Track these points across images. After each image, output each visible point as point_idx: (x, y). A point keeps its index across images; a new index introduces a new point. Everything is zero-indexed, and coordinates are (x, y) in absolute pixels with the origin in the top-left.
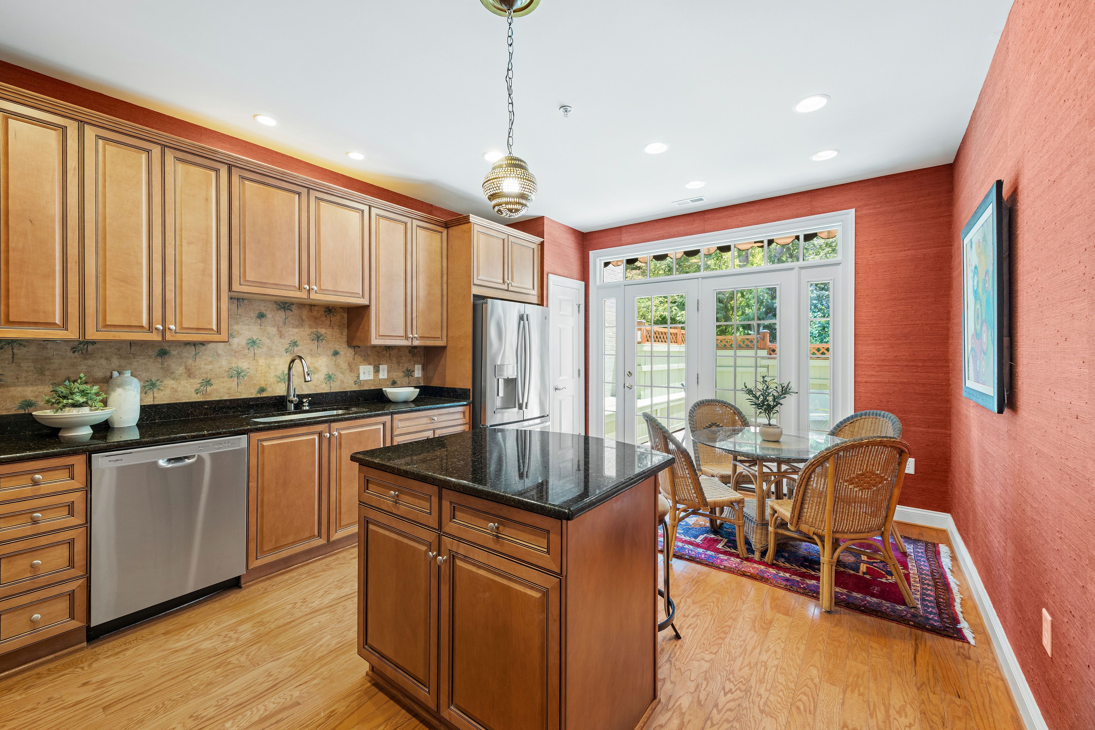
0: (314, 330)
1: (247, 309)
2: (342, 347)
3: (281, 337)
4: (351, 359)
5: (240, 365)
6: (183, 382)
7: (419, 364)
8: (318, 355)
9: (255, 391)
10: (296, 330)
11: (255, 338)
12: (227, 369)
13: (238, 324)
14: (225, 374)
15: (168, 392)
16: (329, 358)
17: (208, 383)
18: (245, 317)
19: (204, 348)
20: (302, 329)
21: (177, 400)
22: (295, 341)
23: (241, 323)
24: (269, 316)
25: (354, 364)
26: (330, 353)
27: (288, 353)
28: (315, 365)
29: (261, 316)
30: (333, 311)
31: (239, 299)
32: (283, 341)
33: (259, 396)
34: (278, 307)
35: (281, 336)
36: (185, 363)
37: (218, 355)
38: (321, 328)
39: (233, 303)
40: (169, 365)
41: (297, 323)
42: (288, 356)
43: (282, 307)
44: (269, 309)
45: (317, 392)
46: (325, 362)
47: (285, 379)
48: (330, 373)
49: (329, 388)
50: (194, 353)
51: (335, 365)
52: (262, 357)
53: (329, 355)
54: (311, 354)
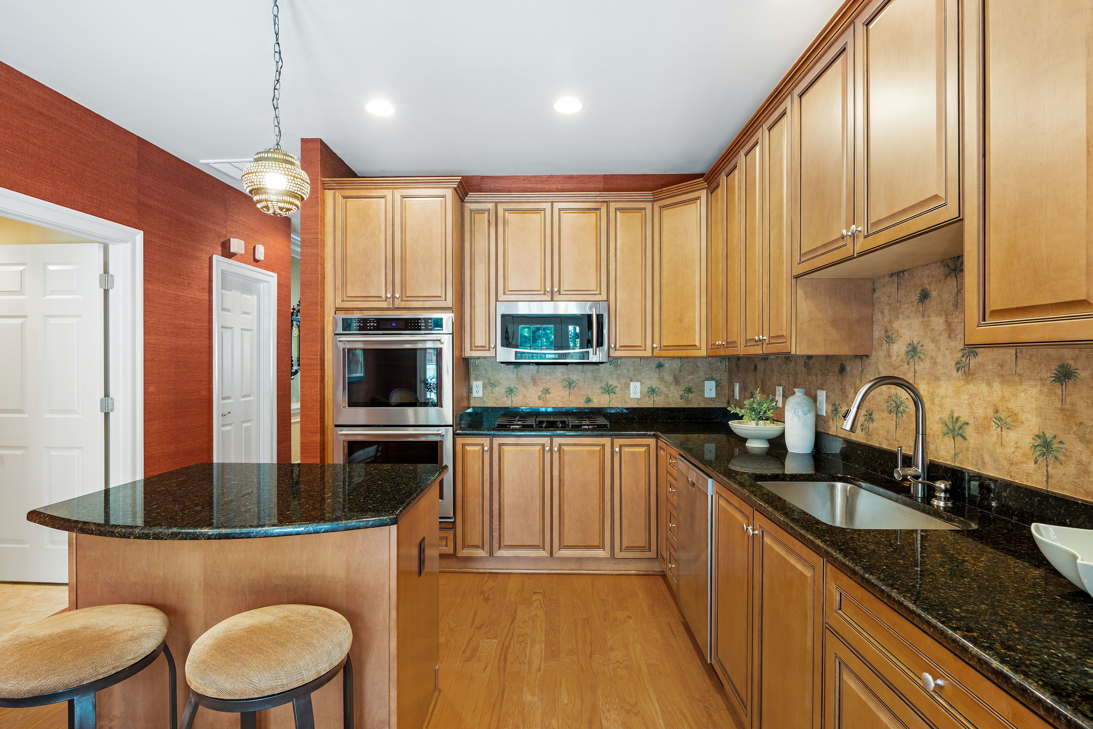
1: (908, 289)
2: (1084, 355)
3: (950, 336)
8: (1016, 378)
11: (915, 342)
12: (887, 398)
13: (897, 318)
14: (885, 406)
16: (1045, 389)
17: (871, 416)
18: (905, 304)
19: (869, 361)
21: (849, 435)
23: (901, 316)
24: (934, 294)
26: (1048, 373)
27: (960, 372)
28: (1011, 405)
29: (924, 296)
31: (899, 272)
32: (952, 344)
34: (947, 270)
35: (950, 332)
36: (855, 384)
37: (879, 373)
39: (893, 282)
40: (845, 386)
42: (961, 377)
43: (953, 266)
44: (934, 279)
45: (1008, 478)
46: (1036, 399)
47: (954, 430)
48: (1049, 434)
49: (1045, 479)
50: (860, 369)
51: (1062, 410)
52: (924, 379)
53: (1046, 380)
54: (1003, 376)
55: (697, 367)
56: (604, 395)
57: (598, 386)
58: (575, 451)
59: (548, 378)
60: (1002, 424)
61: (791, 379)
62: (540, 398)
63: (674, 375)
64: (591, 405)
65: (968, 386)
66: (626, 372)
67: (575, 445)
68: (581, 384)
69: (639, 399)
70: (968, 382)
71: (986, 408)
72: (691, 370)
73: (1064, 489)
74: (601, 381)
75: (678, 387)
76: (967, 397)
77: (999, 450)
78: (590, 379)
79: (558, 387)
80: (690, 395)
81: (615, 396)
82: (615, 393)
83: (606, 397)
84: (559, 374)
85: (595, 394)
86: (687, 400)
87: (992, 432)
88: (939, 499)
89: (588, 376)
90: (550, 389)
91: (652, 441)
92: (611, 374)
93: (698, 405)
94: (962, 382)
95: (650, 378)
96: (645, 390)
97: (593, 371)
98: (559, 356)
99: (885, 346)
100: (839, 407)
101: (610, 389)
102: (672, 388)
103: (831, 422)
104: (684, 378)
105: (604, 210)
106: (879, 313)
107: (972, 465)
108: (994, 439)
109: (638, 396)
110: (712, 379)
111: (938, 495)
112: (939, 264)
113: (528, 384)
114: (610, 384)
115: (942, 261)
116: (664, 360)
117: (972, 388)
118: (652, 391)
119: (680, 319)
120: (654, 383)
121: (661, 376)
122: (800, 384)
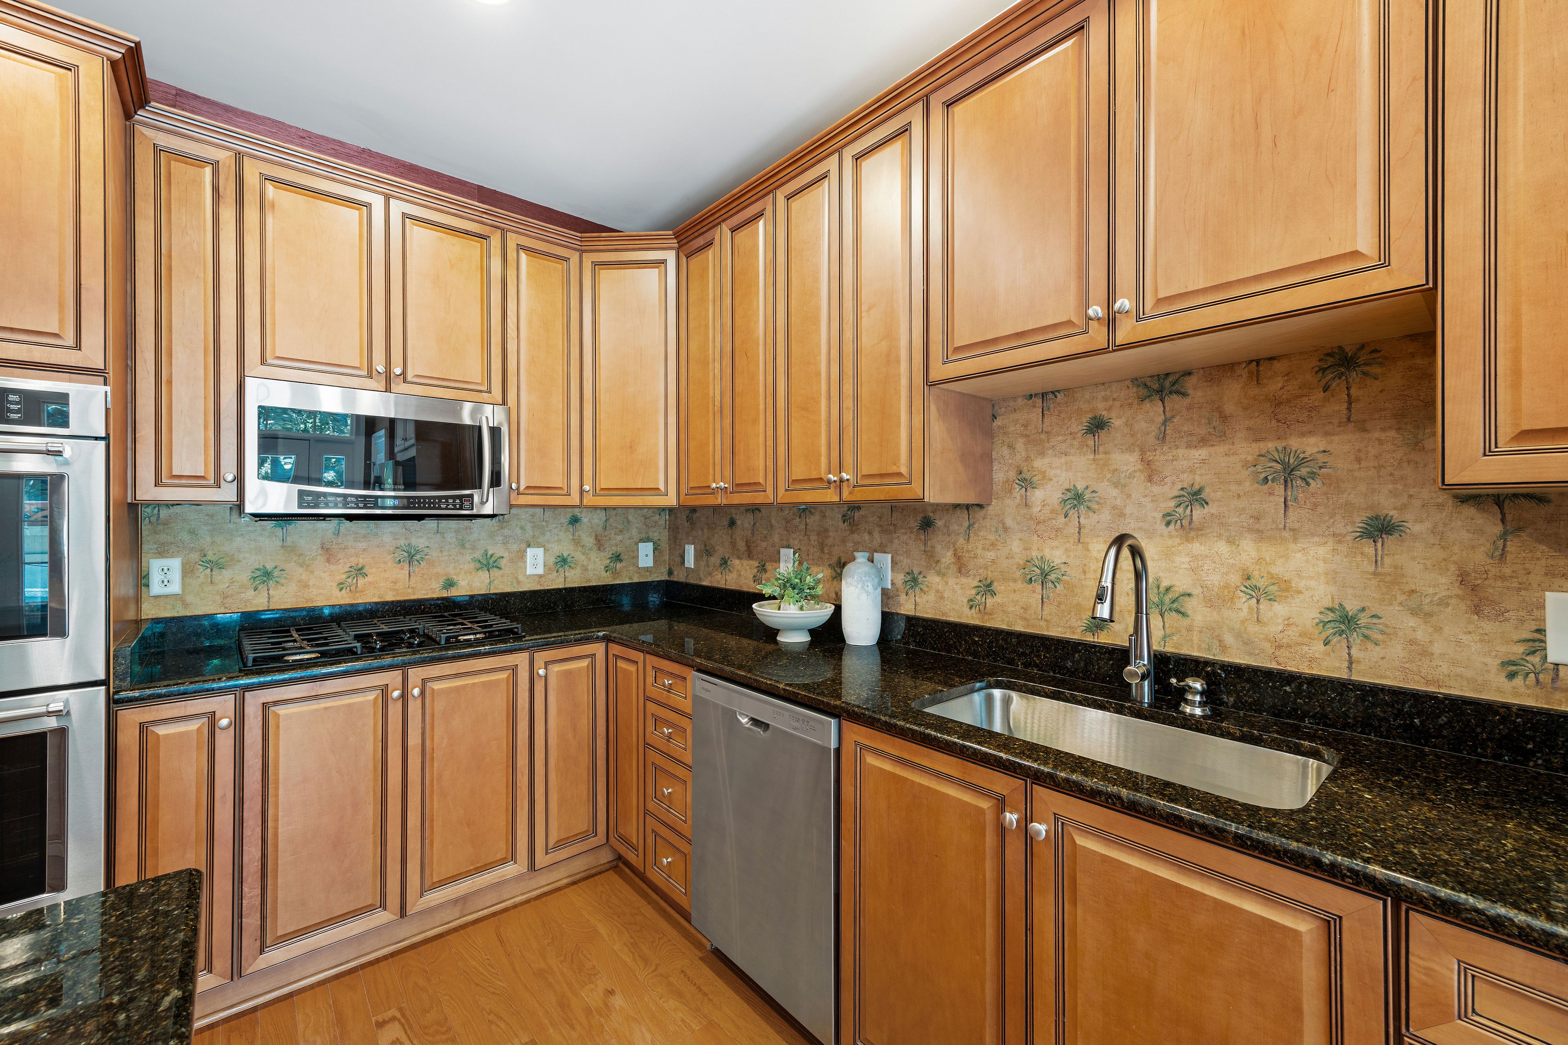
0: (1271, 445)
1: (1063, 415)
2: (1417, 503)
3: (1150, 479)
4: (1479, 557)
5: (1047, 553)
6: (952, 581)
8: (1286, 534)
9: (1079, 623)
10: (1201, 453)
11: (1080, 487)
12: (1021, 562)
13: (1042, 454)
14: (1018, 574)
15: (931, 597)
16: (1342, 548)
17: (987, 588)
18: (1058, 435)
19: (983, 512)
20: (1222, 449)
21: (943, 615)
22: (1197, 487)
23: (1050, 452)
24: (1117, 422)
25: (1503, 577)
26: (1348, 527)
27: (1172, 527)
28: (1277, 570)
29: (1097, 426)
30: (1361, 360)
31: (1046, 393)
32: (1156, 489)
33: (1089, 638)
34: (1143, 392)
35: (1151, 474)
36: (954, 544)
37: (1006, 529)
38: (1303, 434)
39: (1034, 407)
40: (933, 547)
41: (1202, 431)
42: (1174, 533)
43: (1156, 386)
44: (1117, 404)
45: (1273, 665)
46: (1325, 561)
47: (1164, 603)
48: (1351, 607)
49: (1346, 664)
50: (966, 524)
51: (1375, 573)
52: (1099, 536)
53: (1344, 536)
54: (1258, 531)
55: (628, 522)
56: (480, 573)
57: (469, 558)
58: (457, 689)
59: (362, 545)
60: (1256, 593)
61: (813, 538)
62: (341, 586)
63: (596, 536)
64: (453, 593)
65: (1190, 546)
66: (518, 531)
67: (457, 676)
68: (434, 554)
69: (540, 576)
70: (1189, 540)
71: (1227, 574)
72: (620, 527)
73: (1382, 677)
74: (474, 548)
75: (602, 554)
76: (1187, 559)
77: (1253, 628)
78: (453, 546)
79: (385, 563)
80: (619, 565)
81: (501, 572)
82: (500, 568)
83: (484, 576)
84: (387, 539)
85: (463, 572)
86: (615, 573)
87: (1238, 605)
88: (1192, 703)
89: (449, 539)
90: (367, 567)
91: (598, 649)
92: (492, 535)
93: (630, 578)
94: (1178, 540)
95: (559, 541)
96: (552, 560)
97: (457, 531)
98: (409, 503)
99: (1018, 492)
100: (920, 576)
101: (491, 561)
102: (593, 555)
103: (903, 597)
104: (610, 539)
105: (496, 240)
106: (1005, 447)
108: (1244, 613)
109: (540, 571)
110: (648, 540)
111: (1190, 697)
112: (1128, 383)
113: (314, 559)
114: (490, 553)
115: (1134, 380)
116: (581, 512)
117: (1197, 547)
118: (563, 561)
119: (631, 447)
120: (566, 548)
121: (576, 537)
122: (834, 545)
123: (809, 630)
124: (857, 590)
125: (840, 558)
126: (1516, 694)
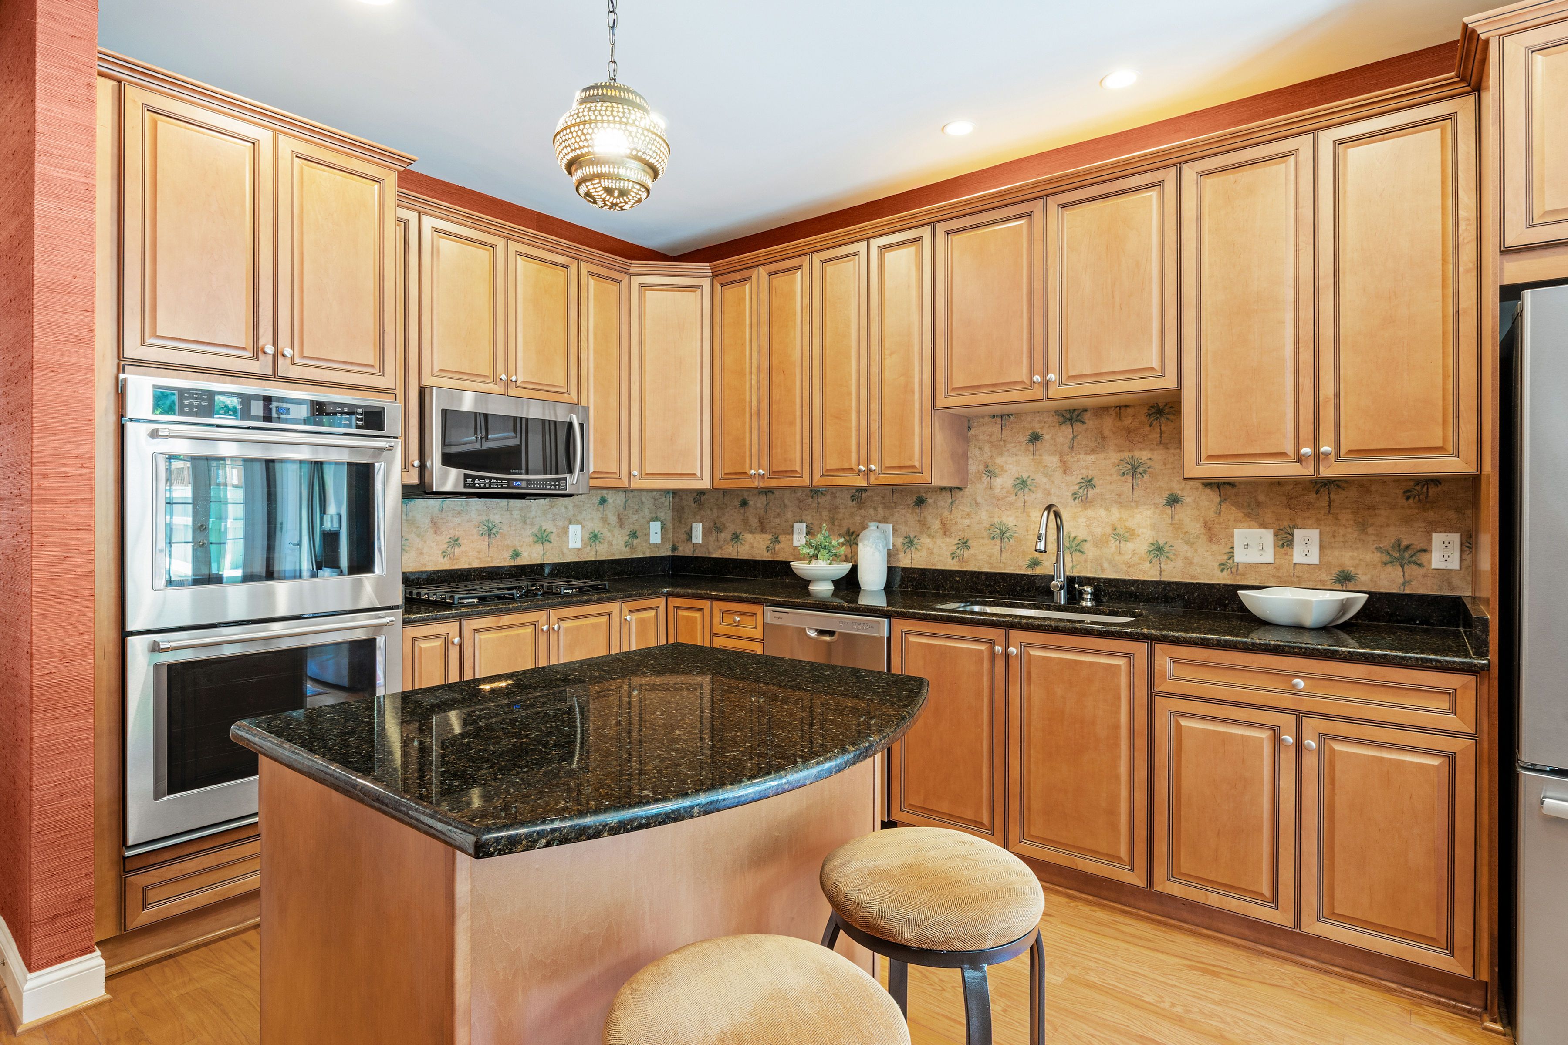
0: (1126, 455)
1: (1014, 430)
2: (1188, 487)
3: (1065, 472)
4: (1211, 514)
5: (1004, 519)
6: (939, 541)
7: (1448, 528)
8: (1133, 504)
9: (1024, 563)
10: (1092, 458)
11: (1025, 476)
12: (987, 526)
13: (1001, 454)
14: (985, 534)
15: (924, 553)
16: (1158, 511)
17: (965, 544)
18: (1011, 443)
19: (961, 493)
20: (1102, 455)
21: (933, 565)
22: (1090, 478)
23: (1006, 453)
24: (1047, 437)
25: (1219, 523)
26: (1161, 499)
27: (1077, 501)
28: (1129, 524)
29: (1035, 438)
30: (1166, 411)
31: (1004, 415)
32: (1068, 478)
33: (1030, 572)
34: (1061, 419)
35: (1066, 469)
36: (941, 516)
37: (977, 504)
38: (1141, 449)
39: (996, 423)
40: (925, 518)
41: (1092, 445)
42: (1078, 505)
43: (1068, 416)
44: (1047, 425)
45: (1127, 578)
46: (1150, 518)
47: (1071, 547)
48: (1161, 542)
49: (1159, 572)
50: (950, 501)
51: (1171, 524)
52: (1035, 508)
53: (1158, 504)
54: (1120, 503)
55: (642, 503)
56: (537, 545)
57: (529, 532)
58: (578, 628)
59: (457, 520)
60: (1120, 537)
61: (825, 514)
62: (444, 554)
63: (619, 515)
64: (520, 562)
65: (1086, 512)
66: (563, 510)
67: (577, 617)
68: (505, 529)
69: (579, 550)
70: (1085, 508)
71: (1105, 527)
72: (636, 507)
73: (1174, 577)
74: (532, 524)
75: (622, 531)
76: (1085, 520)
77: (1117, 558)
78: (518, 522)
79: (473, 535)
80: (635, 541)
81: (551, 545)
82: (550, 542)
83: (539, 548)
84: (474, 515)
85: (525, 544)
86: (633, 548)
87: (1110, 545)
88: (1086, 600)
89: (515, 516)
90: (460, 539)
91: (661, 602)
92: (545, 513)
93: (644, 553)
94: (1080, 509)
95: (592, 519)
96: (587, 536)
97: (521, 509)
98: (528, 484)
99: (985, 479)
100: (915, 539)
101: (544, 536)
102: (617, 532)
103: (902, 555)
104: (629, 518)
105: (573, 269)
106: (977, 449)
107: (1091, 572)
108: (1113, 550)
109: (579, 545)
110: (656, 519)
111: (1085, 597)
112: (1053, 413)
113: (426, 531)
114: (543, 528)
115: (1056, 412)
116: (607, 494)
117: (1089, 513)
118: (595, 537)
119: (672, 439)
120: (595, 525)
121: (604, 516)
122: (844, 519)
123: (833, 581)
124: (872, 550)
125: (849, 529)
126: (1224, 579)
